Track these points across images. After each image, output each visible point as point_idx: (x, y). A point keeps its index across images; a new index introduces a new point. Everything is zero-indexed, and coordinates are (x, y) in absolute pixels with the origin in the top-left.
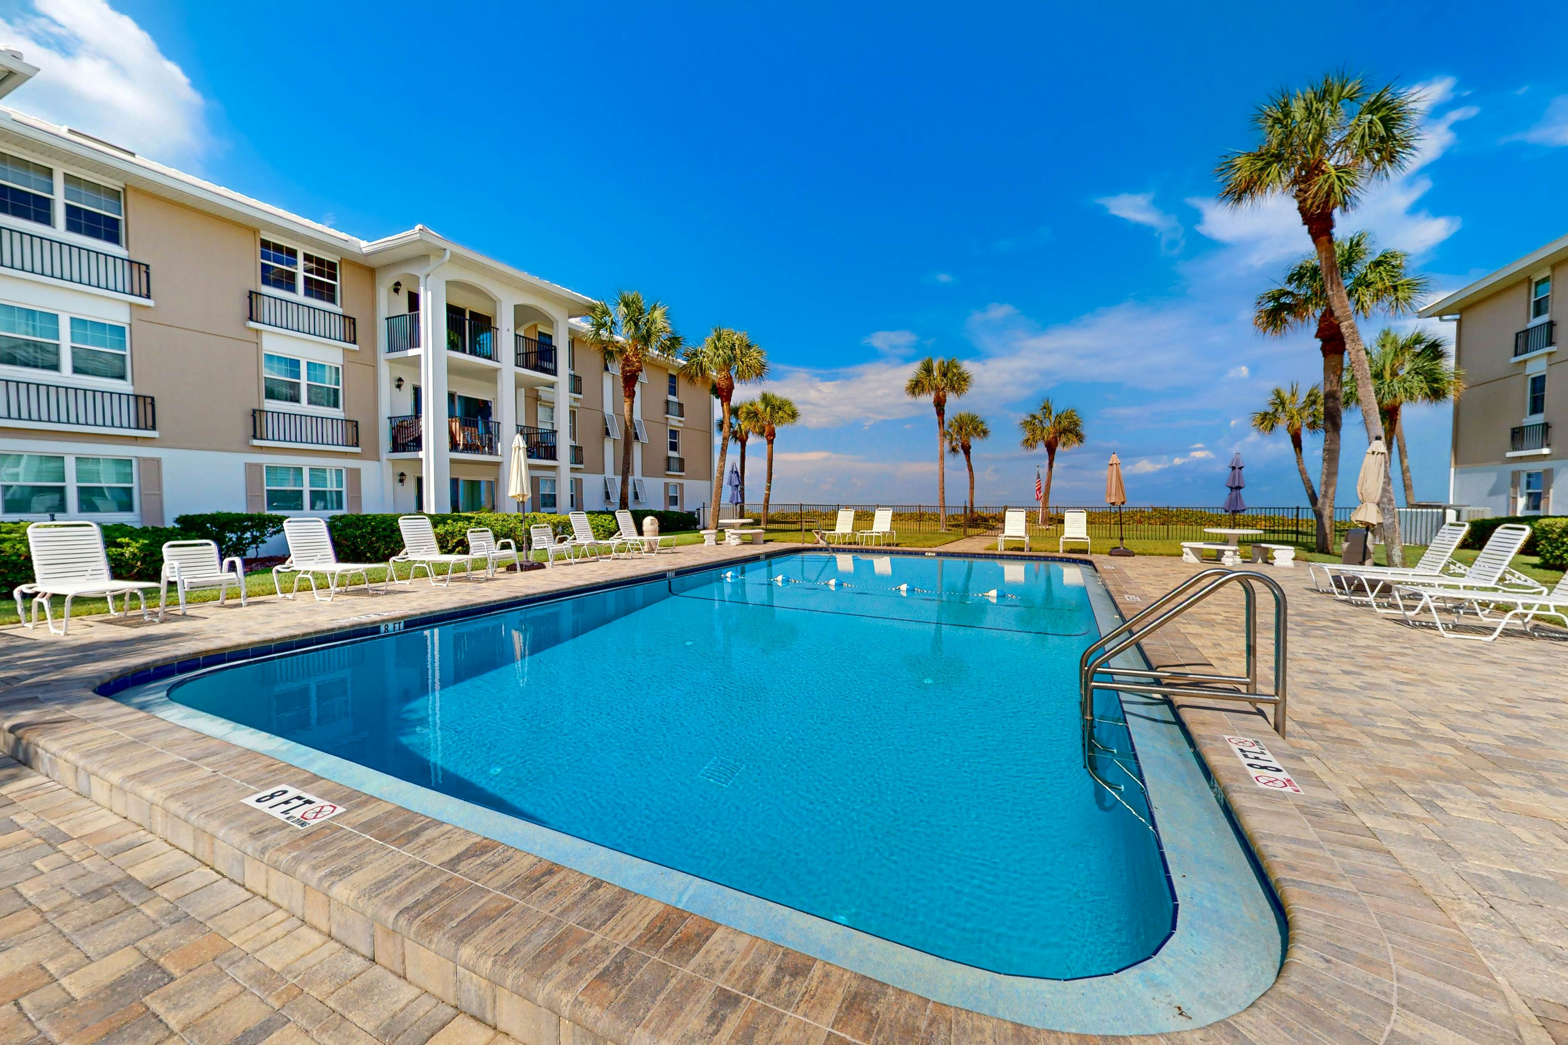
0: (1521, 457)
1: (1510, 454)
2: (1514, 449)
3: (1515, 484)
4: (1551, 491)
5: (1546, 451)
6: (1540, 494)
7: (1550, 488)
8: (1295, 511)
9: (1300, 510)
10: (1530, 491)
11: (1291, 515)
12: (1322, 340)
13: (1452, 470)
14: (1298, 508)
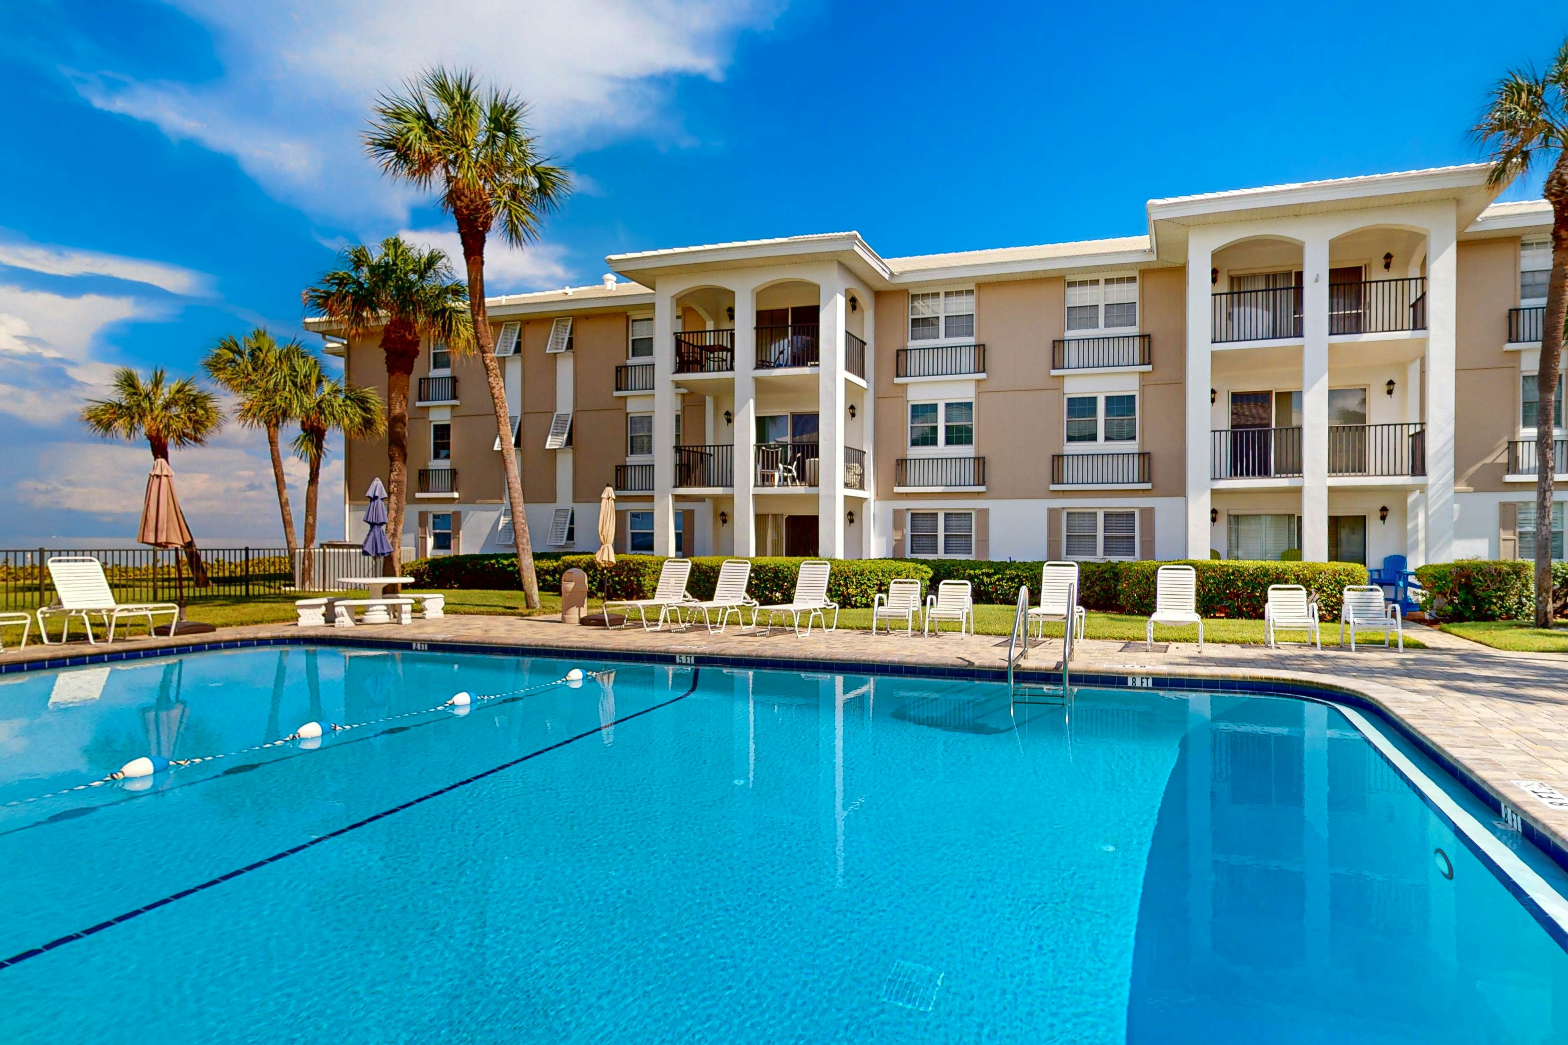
0: (429, 499)
1: (419, 495)
2: (422, 491)
3: (423, 523)
4: (461, 532)
5: (456, 495)
6: (450, 534)
7: (459, 530)
8: (243, 552)
9: (250, 552)
10: (438, 531)
11: (240, 557)
12: (387, 352)
13: (347, 506)
14: (247, 550)
